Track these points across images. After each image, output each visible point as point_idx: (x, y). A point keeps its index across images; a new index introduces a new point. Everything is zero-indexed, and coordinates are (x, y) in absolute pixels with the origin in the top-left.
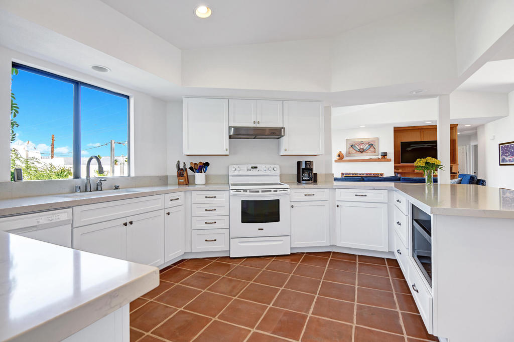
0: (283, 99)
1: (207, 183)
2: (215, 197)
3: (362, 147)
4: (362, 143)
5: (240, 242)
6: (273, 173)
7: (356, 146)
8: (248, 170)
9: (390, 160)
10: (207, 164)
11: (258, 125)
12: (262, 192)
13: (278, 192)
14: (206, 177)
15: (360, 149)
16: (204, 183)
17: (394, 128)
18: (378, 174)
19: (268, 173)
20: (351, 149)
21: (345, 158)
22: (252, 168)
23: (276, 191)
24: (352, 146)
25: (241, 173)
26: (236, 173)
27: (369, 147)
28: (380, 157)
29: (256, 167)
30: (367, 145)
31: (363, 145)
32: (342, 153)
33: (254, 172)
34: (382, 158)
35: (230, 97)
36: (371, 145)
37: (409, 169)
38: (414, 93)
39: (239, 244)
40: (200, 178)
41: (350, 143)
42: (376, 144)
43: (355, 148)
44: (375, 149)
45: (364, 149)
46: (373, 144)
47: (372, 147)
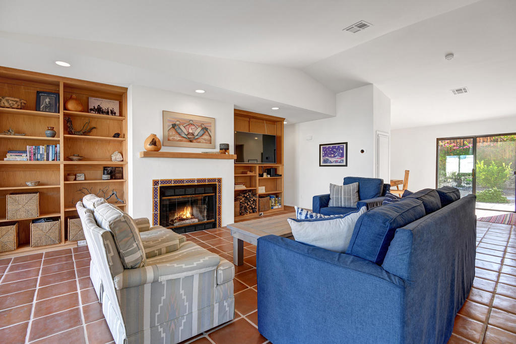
3: (191, 131)
4: (191, 123)
7: (182, 127)
15: (189, 133)
20: (173, 132)
21: (164, 150)
24: (174, 126)
27: (202, 132)
28: (218, 150)
30: (199, 129)
31: (193, 127)
32: (158, 137)
36: (205, 130)
41: (169, 121)
42: (212, 128)
43: (179, 131)
44: (210, 136)
45: (196, 134)
46: (207, 129)
47: (207, 133)
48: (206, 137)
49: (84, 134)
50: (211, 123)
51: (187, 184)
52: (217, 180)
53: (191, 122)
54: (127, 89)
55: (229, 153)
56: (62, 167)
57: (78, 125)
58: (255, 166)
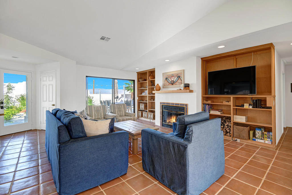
3: (172, 79)
7: (169, 79)
15: (172, 81)
17: (202, 59)
20: (166, 82)
21: (163, 90)
27: (177, 79)
41: (165, 77)
42: (182, 76)
43: (168, 81)
44: (181, 80)
45: (174, 81)
46: (180, 76)
47: (180, 79)
48: (179, 81)
50: (182, 73)
51: (171, 105)
52: (185, 105)
53: (173, 75)
54: (155, 69)
55: (189, 89)
56: (148, 96)
58: (230, 97)
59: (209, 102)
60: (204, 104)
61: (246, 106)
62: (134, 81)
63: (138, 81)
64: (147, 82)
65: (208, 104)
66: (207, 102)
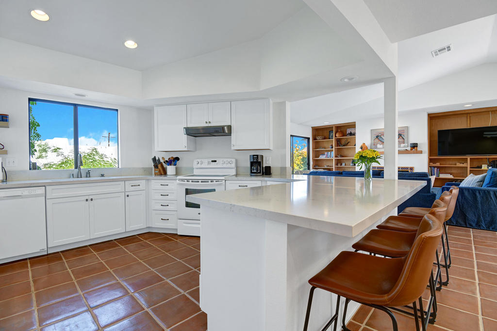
0: (230, 100)
1: (177, 174)
2: (167, 185)
5: (184, 223)
6: (229, 165)
7: (382, 136)
8: (209, 163)
9: (421, 152)
10: (177, 159)
11: (210, 125)
12: (202, 182)
13: (215, 183)
14: (176, 168)
16: (175, 173)
17: (429, 115)
18: (407, 168)
19: (225, 166)
20: (377, 140)
22: (212, 161)
23: (213, 182)
24: (377, 137)
25: (203, 166)
26: (199, 166)
28: (409, 148)
29: (215, 161)
32: (366, 144)
33: (214, 165)
34: (411, 150)
35: (187, 102)
37: (451, 162)
38: (346, 80)
39: (184, 224)
40: (171, 169)
41: (375, 134)
42: (405, 134)
43: (381, 139)
44: (404, 140)
46: (401, 135)
47: (401, 138)
49: (344, 146)
50: (404, 130)
54: (355, 122)
55: (417, 150)
56: (334, 160)
57: (343, 142)
58: (467, 158)
59: (438, 164)
60: (431, 167)
61: (484, 167)
62: (308, 139)
63: (314, 139)
64: (333, 141)
65: (438, 167)
66: (434, 165)
